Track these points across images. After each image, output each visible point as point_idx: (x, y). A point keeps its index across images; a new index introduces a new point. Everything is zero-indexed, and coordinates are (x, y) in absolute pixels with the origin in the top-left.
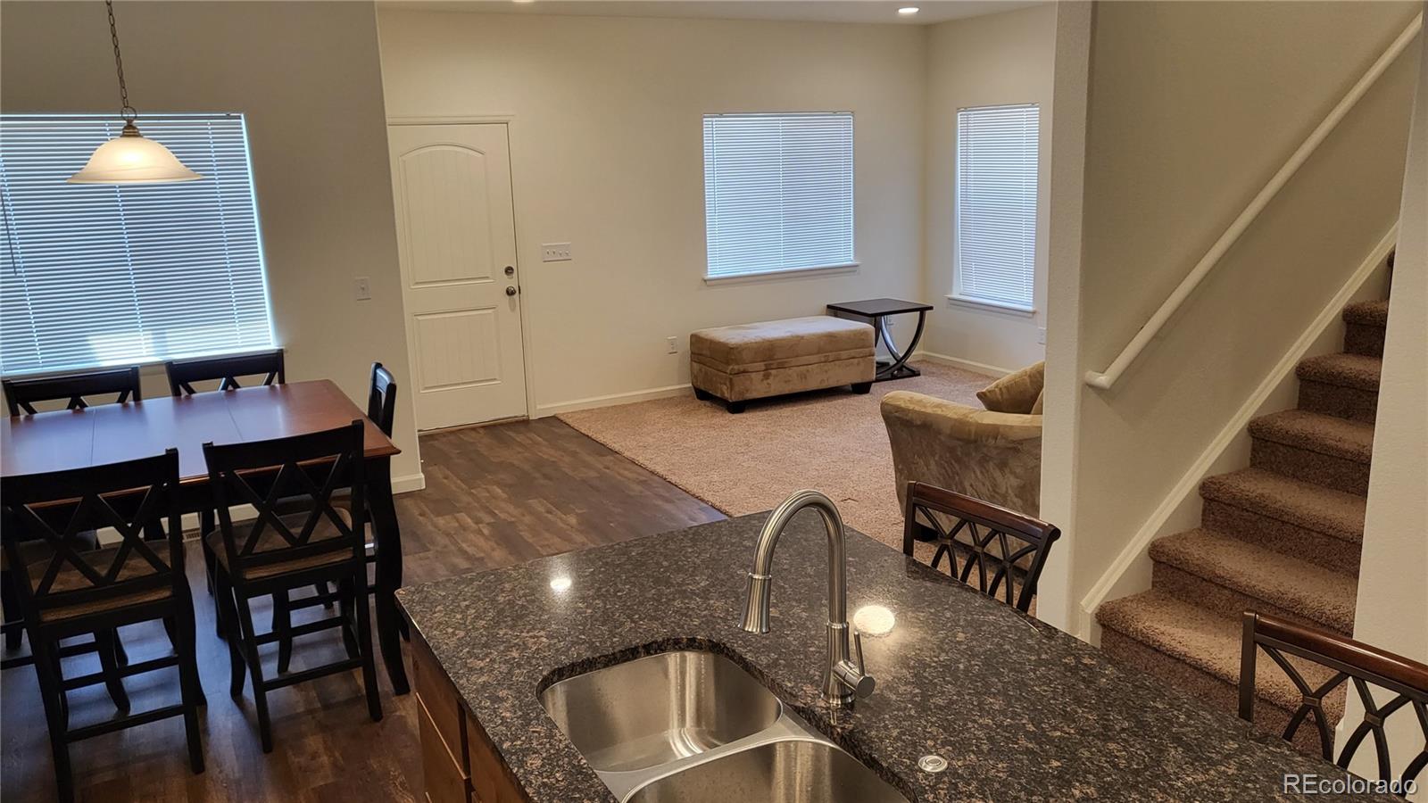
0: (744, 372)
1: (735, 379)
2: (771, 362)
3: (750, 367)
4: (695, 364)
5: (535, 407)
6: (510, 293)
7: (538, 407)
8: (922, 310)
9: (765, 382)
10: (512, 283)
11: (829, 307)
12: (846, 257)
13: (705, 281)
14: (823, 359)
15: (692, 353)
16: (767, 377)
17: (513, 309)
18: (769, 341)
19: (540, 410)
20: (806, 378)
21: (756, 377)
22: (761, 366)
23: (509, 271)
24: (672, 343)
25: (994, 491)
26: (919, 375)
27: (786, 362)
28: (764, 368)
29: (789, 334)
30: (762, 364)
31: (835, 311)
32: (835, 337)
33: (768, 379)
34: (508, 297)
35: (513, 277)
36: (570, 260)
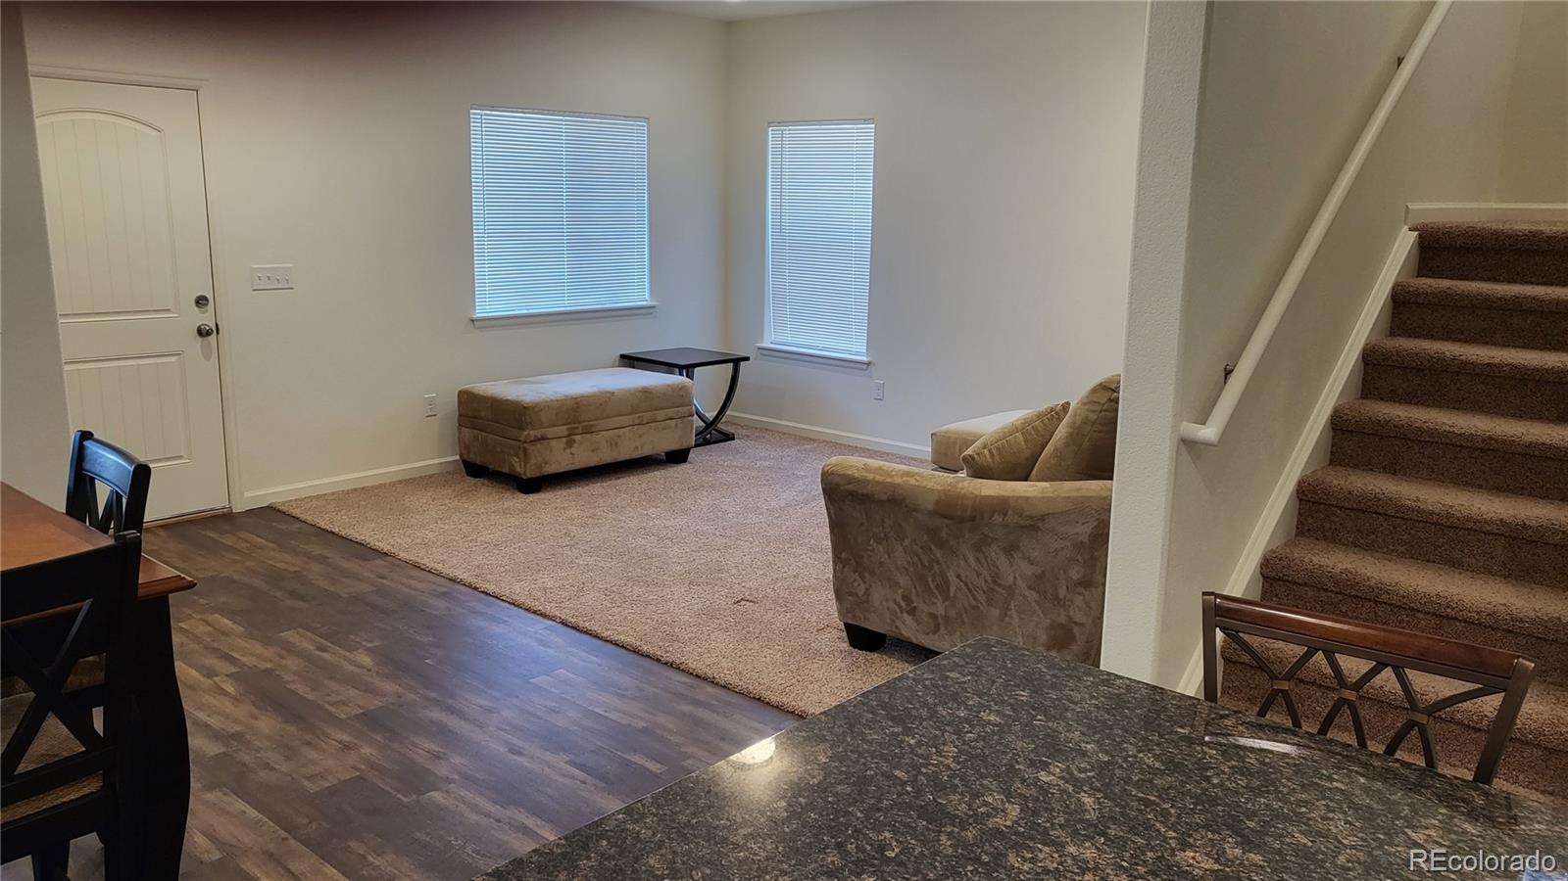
0: (543, 438)
1: (531, 448)
2: (576, 425)
3: (550, 432)
4: (466, 431)
5: (242, 494)
6: (203, 333)
7: (246, 495)
8: (736, 362)
9: (568, 451)
10: (206, 319)
11: (623, 357)
12: (639, 294)
13: (473, 321)
14: (637, 422)
15: (460, 415)
16: (570, 444)
17: (207, 357)
18: (572, 398)
19: (250, 496)
20: (616, 444)
21: (558, 445)
22: (563, 430)
23: (201, 301)
24: (431, 402)
25: (995, 582)
26: (733, 439)
27: (593, 425)
28: (566, 433)
29: (595, 389)
30: (565, 427)
31: (630, 361)
32: (651, 393)
33: (571, 447)
34: (200, 339)
35: (207, 311)
36: (292, 288)
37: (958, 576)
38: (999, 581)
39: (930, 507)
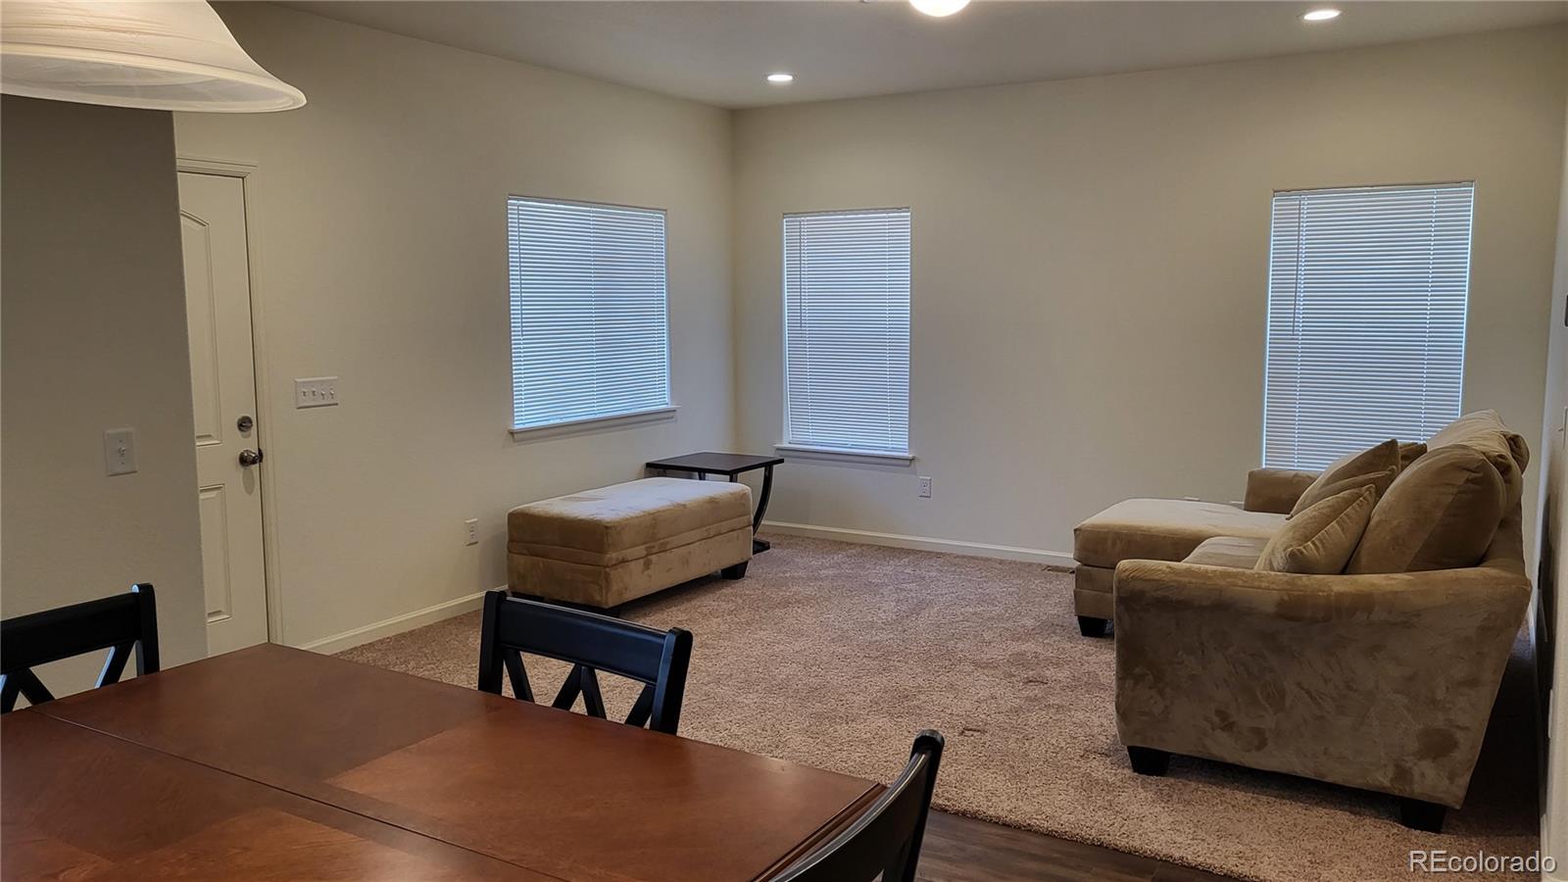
0: (624, 561)
1: (613, 573)
2: (653, 544)
3: (629, 553)
4: (522, 560)
6: (244, 461)
8: (768, 466)
9: (646, 573)
10: (249, 444)
11: (649, 465)
12: (662, 400)
13: (512, 433)
14: (705, 535)
15: (511, 540)
16: (647, 565)
17: (249, 490)
18: (650, 514)
20: (687, 561)
21: (636, 567)
22: (640, 551)
23: (244, 424)
24: (472, 528)
26: (768, 548)
27: (667, 542)
28: (645, 553)
29: (669, 503)
30: (643, 547)
31: (656, 469)
32: (717, 503)
33: (648, 568)
34: (241, 469)
35: (249, 436)
36: (337, 404)
37: (1299, 685)
38: (1355, 687)
39: (1271, 609)
